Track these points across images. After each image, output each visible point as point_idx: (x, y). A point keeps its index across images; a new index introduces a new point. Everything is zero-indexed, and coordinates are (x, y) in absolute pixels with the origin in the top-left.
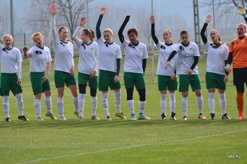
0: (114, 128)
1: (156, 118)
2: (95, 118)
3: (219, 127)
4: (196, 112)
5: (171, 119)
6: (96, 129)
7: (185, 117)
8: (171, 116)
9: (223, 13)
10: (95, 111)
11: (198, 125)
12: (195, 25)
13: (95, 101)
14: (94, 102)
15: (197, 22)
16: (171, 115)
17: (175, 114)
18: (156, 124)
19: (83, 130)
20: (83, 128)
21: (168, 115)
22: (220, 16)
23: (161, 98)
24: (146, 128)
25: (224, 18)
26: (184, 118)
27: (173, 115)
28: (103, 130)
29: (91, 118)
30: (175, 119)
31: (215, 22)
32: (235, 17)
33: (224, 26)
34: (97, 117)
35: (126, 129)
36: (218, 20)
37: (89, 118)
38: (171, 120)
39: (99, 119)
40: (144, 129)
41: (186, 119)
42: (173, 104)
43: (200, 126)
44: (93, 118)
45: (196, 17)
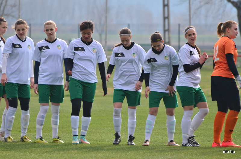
0: (50, 154)
1: (107, 143)
2: (25, 140)
3: (193, 157)
4: (162, 135)
5: (128, 144)
6: (26, 155)
7: (147, 141)
8: (129, 140)
9: (202, 3)
10: (25, 131)
11: (164, 154)
12: (165, 18)
13: (27, 116)
14: (26, 118)
15: (166, 15)
16: (128, 138)
17: (134, 138)
18: (108, 150)
19: (9, 155)
20: (8, 153)
21: (124, 139)
22: (198, 8)
23: (114, 114)
24: (94, 155)
25: (203, 10)
26: (145, 143)
27: (131, 138)
28: (36, 156)
29: (20, 140)
30: (134, 144)
31: (191, 16)
32: (218, 10)
33: (203, 22)
34: (28, 139)
35: (67, 155)
36: (195, 13)
37: (17, 139)
38: (128, 146)
39: (31, 141)
40: (91, 157)
41: (148, 143)
42: (133, 124)
43: (167, 155)
44: (23, 139)
45: (166, 8)
